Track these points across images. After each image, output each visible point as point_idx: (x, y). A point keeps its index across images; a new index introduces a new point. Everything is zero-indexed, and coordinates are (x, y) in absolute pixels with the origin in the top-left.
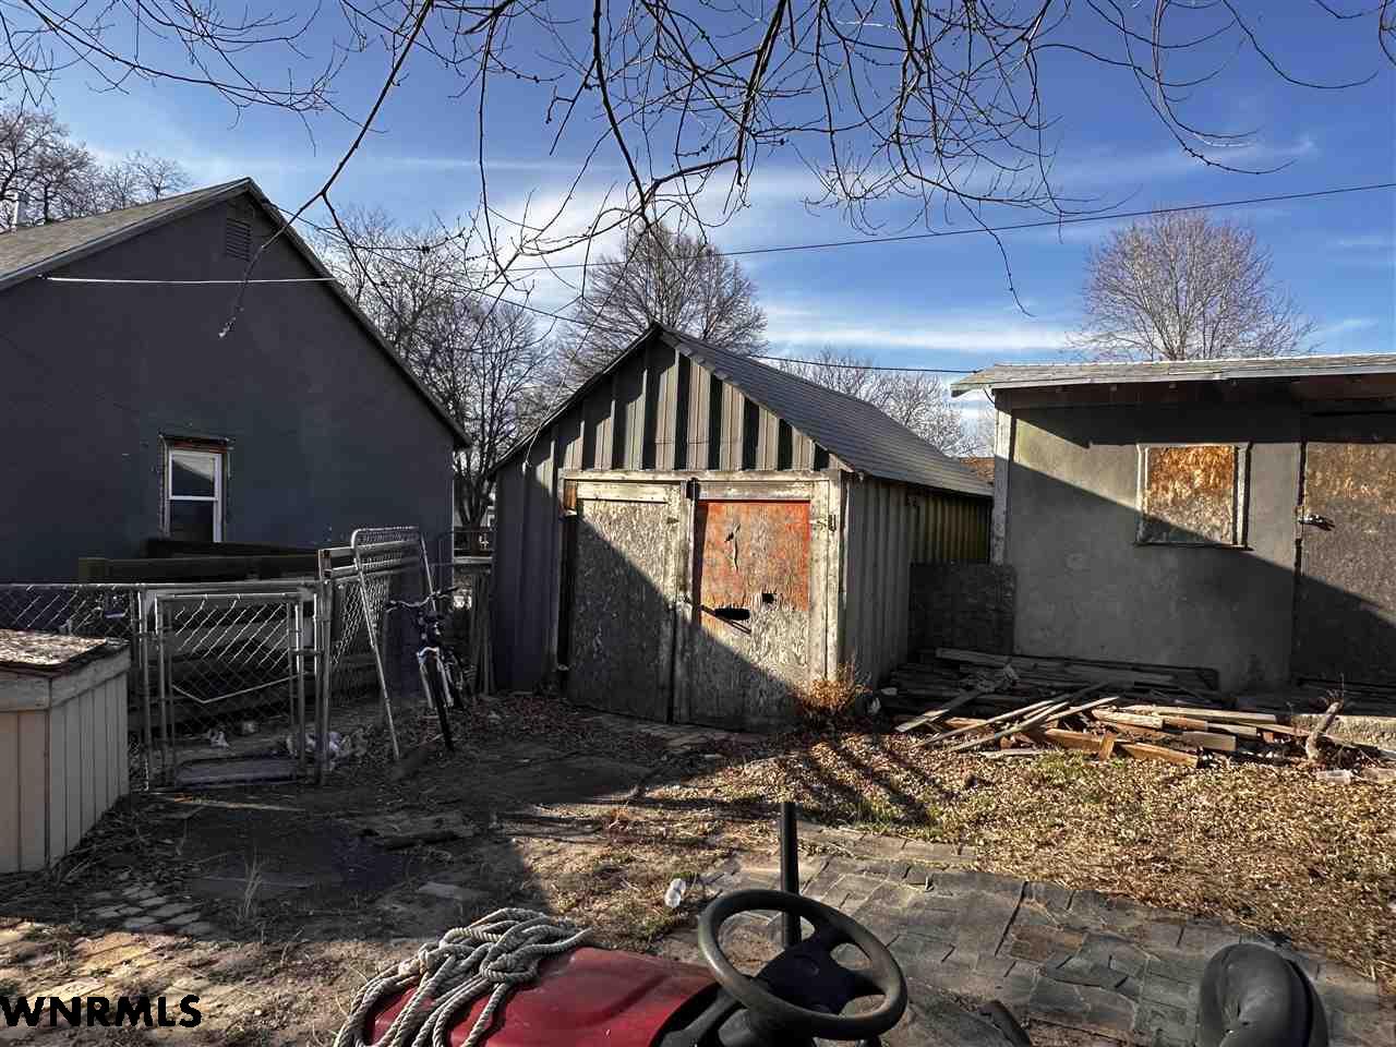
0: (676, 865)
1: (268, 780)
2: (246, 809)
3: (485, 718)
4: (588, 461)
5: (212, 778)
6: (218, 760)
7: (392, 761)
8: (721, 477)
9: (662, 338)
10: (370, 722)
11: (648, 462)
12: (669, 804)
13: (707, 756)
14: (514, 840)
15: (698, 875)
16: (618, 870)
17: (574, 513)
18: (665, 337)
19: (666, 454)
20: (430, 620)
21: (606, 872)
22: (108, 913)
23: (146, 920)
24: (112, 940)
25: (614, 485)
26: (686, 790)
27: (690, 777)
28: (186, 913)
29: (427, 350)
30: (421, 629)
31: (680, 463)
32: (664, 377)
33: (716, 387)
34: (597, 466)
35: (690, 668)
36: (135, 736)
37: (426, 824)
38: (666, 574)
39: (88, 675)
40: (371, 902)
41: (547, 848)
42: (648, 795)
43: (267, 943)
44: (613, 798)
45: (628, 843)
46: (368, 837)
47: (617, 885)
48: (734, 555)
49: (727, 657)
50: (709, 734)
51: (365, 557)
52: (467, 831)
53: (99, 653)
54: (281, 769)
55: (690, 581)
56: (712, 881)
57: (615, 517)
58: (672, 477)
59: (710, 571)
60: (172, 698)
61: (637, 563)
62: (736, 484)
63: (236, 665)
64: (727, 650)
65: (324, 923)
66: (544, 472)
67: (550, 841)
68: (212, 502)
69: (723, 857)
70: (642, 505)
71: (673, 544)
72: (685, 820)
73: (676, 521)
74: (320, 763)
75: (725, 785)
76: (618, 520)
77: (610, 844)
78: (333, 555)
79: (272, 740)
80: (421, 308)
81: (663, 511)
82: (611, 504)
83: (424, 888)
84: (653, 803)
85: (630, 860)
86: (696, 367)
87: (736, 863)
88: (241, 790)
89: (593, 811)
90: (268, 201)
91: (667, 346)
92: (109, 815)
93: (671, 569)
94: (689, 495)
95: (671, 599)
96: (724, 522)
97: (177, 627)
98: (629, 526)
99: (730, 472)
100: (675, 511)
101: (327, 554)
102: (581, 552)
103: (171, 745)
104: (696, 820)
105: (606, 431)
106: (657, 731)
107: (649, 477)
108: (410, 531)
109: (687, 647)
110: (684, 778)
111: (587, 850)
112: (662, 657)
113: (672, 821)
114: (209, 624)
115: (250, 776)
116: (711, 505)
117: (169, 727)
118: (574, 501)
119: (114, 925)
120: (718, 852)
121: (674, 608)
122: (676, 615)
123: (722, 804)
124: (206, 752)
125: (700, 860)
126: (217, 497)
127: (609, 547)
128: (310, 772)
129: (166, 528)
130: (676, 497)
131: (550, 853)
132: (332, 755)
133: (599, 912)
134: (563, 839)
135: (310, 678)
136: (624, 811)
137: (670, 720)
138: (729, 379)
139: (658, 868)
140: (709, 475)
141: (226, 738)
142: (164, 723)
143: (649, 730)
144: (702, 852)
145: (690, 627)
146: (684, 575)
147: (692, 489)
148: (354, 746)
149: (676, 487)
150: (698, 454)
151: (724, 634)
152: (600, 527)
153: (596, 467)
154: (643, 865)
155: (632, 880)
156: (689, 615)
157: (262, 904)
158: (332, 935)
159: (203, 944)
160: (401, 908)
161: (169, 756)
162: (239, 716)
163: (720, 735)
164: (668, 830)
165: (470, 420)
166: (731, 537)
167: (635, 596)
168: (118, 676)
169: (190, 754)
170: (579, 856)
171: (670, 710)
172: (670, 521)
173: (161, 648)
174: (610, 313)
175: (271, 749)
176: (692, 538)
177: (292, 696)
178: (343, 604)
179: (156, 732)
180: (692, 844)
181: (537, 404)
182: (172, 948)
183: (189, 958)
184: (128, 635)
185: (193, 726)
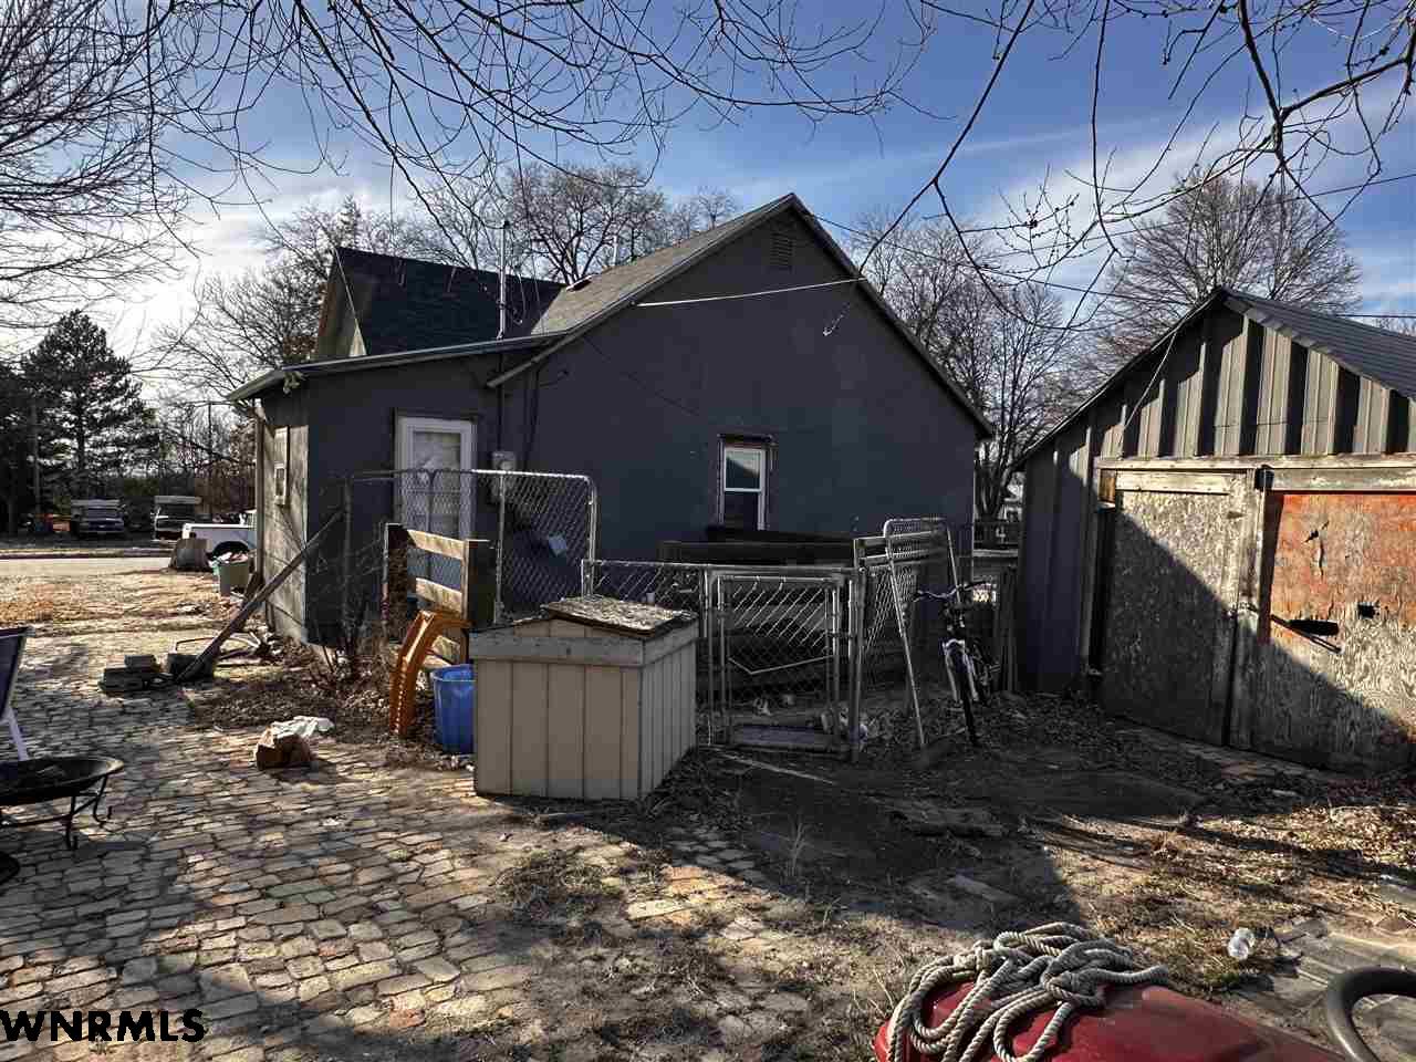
0: (1241, 912)
1: (807, 750)
2: (789, 775)
3: (1010, 717)
4: (1130, 448)
5: (761, 743)
6: (764, 727)
7: (918, 748)
8: (1302, 464)
9: (1226, 304)
10: (895, 707)
11: (1206, 446)
12: (1228, 839)
13: (1278, 792)
14: (1046, 848)
15: (1271, 929)
16: (1166, 903)
17: (1112, 505)
18: (1231, 304)
19: (1228, 437)
20: (956, 612)
21: (1153, 903)
22: (684, 847)
23: (713, 859)
24: (687, 871)
25: (1162, 474)
26: (1250, 828)
27: (1257, 813)
28: (743, 859)
29: (947, 341)
30: (948, 621)
31: (1248, 447)
32: (1227, 349)
33: (1299, 357)
34: (1141, 453)
35: (1253, 686)
36: (701, 697)
37: (954, 816)
38: (1224, 575)
39: (670, 641)
40: (902, 883)
41: (1083, 864)
42: (1201, 825)
43: (811, 902)
44: (1158, 822)
45: (1179, 875)
46: (897, 820)
47: (1167, 919)
48: (1318, 557)
49: (1305, 678)
50: (1278, 766)
51: (896, 546)
52: (996, 829)
53: (677, 623)
54: (817, 742)
55: (1257, 585)
56: (1289, 941)
57: (1161, 510)
58: (1236, 465)
59: (1284, 575)
60: (730, 667)
61: (1188, 562)
62: (1323, 472)
63: (781, 643)
64: (1306, 672)
65: (858, 895)
66: (1079, 461)
67: (1086, 857)
68: (756, 494)
69: (1303, 913)
70: (1197, 497)
71: (1235, 543)
72: (1250, 862)
73: (1240, 515)
74: (852, 740)
75: (1302, 830)
76: (1166, 514)
77: (1155, 873)
78: (867, 544)
79: (808, 713)
80: (942, 299)
81: (1223, 505)
82: (1157, 496)
83: (952, 880)
84: (1209, 836)
85: (1181, 895)
86: (1271, 334)
87: (1322, 926)
88: (785, 756)
89: (1136, 833)
90: (806, 212)
91: (1232, 312)
92: (681, 763)
93: (1233, 568)
94: (1258, 485)
95: (1231, 605)
96: (1306, 518)
97: (734, 606)
98: (1179, 520)
99: (1316, 457)
100: (1239, 504)
101: (862, 542)
102: (1119, 548)
103: (727, 707)
104: (1265, 864)
105: (1152, 415)
106: (1211, 754)
107: (1206, 465)
108: (936, 523)
109: (1250, 662)
110: (1248, 815)
111: (1129, 874)
112: (1216, 671)
113: (1232, 860)
114: (761, 603)
115: (791, 745)
116: (1287, 496)
117: (727, 692)
118: (1112, 493)
119: (689, 858)
120: (1297, 907)
121: (1235, 616)
122: (1236, 625)
123: (1300, 851)
124: (754, 718)
125: (1272, 912)
126: (761, 489)
127: (1154, 544)
128: (844, 748)
129: (721, 518)
130: (1240, 489)
131: (1086, 869)
132: (862, 735)
133: (1146, 945)
134: (1100, 856)
135: (844, 658)
136: (1173, 839)
137: (1226, 743)
138: (1316, 347)
139: (1216, 911)
140: (1287, 462)
141: (769, 707)
142: (723, 689)
143: (1198, 752)
144: (1275, 903)
145: (1255, 641)
146: (1249, 578)
147: (1263, 479)
148: (881, 729)
149: (1240, 477)
150: (1272, 437)
151: (1304, 651)
152: (1144, 522)
153: (1140, 455)
154: (1198, 904)
155: (1186, 917)
156: (1254, 626)
157: (806, 865)
158: (866, 907)
159: (758, 890)
160: (931, 895)
161: (726, 717)
162: (782, 689)
163: (1294, 770)
164: (1228, 870)
165: (990, 409)
166: (1315, 535)
167: (1186, 601)
168: (690, 643)
169: (740, 718)
170: (1119, 880)
171: (1227, 731)
172: (1232, 515)
173: (722, 622)
174: (1150, 282)
175: (808, 722)
176: (1261, 535)
177: (828, 675)
178: (874, 592)
179: (717, 695)
180: (1260, 891)
181: (1062, 390)
182: (734, 888)
183: (746, 901)
184: (696, 609)
185: (744, 694)
